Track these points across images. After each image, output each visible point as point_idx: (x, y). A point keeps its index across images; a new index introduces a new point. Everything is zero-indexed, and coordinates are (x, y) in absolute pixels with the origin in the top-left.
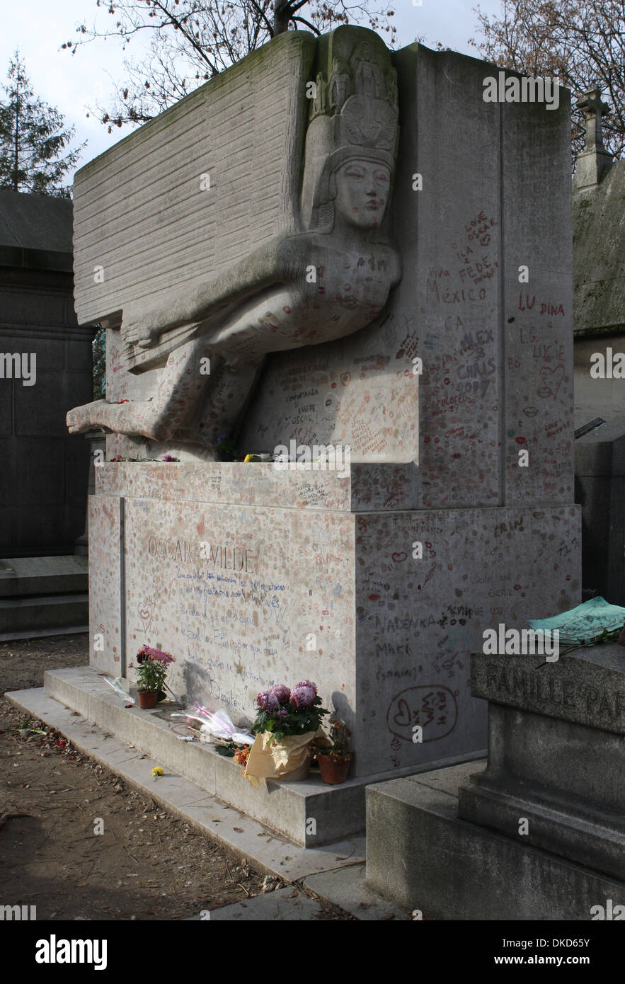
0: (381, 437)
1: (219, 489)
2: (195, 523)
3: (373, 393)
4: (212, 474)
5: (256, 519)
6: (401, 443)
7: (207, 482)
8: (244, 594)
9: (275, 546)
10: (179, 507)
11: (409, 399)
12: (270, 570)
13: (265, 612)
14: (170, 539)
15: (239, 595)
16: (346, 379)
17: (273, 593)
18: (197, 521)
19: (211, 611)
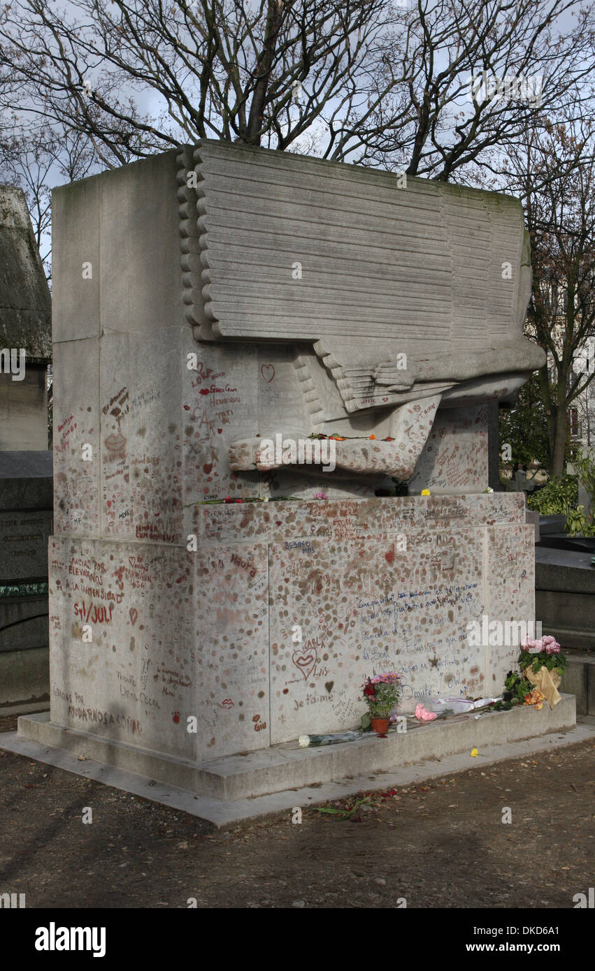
0: (466, 475)
1: (412, 519)
2: (382, 552)
3: (460, 445)
4: (403, 507)
5: (451, 538)
6: (478, 479)
7: (397, 515)
8: (439, 600)
9: (469, 556)
10: (360, 541)
11: (482, 450)
12: (464, 575)
13: (460, 608)
14: (348, 573)
15: (433, 602)
16: (443, 433)
17: (466, 592)
18: (386, 550)
19: (402, 626)
